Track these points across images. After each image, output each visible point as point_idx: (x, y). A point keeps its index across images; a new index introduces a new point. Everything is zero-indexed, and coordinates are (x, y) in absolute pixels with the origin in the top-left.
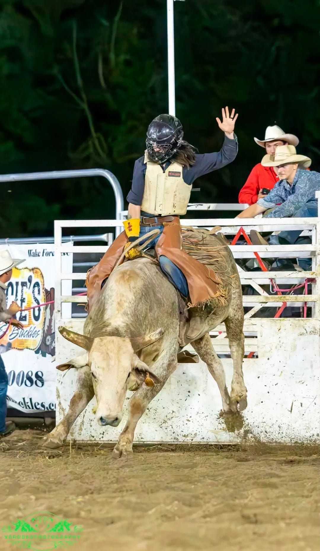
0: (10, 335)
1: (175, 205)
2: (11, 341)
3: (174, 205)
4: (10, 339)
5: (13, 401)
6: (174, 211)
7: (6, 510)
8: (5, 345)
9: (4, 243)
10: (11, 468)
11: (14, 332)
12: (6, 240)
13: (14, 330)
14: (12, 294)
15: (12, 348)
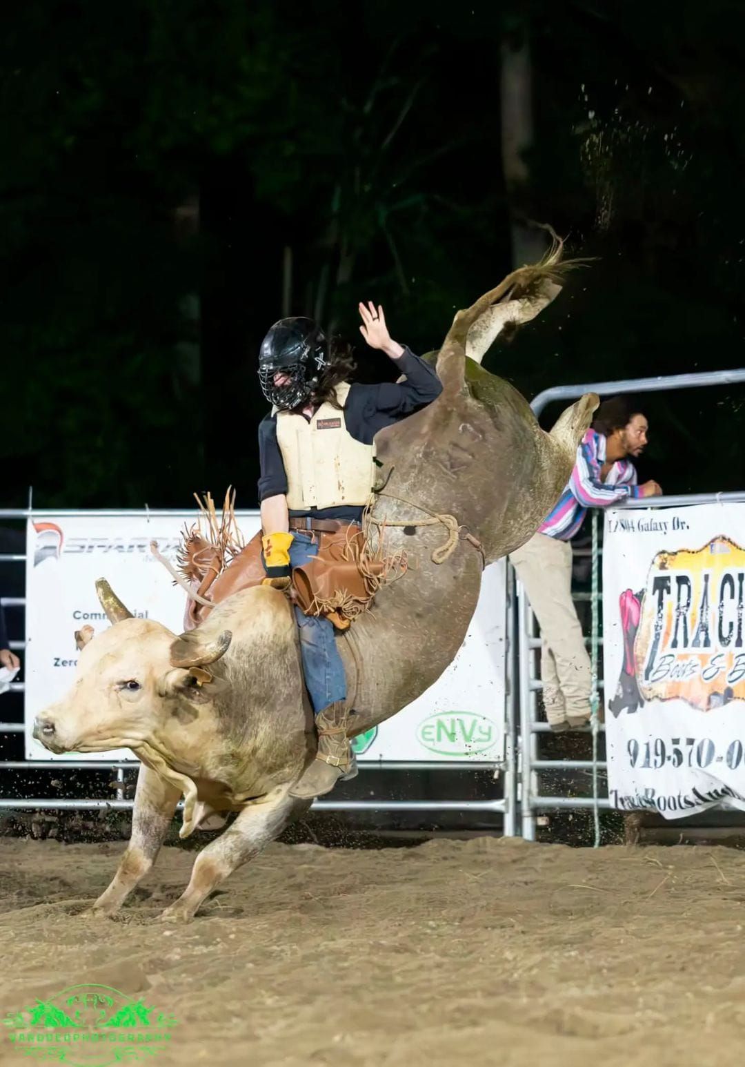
0: (731, 674)
1: (343, 485)
2: (731, 685)
3: (340, 486)
4: (730, 682)
5: (739, 798)
6: (343, 498)
7: (729, 1004)
8: (722, 692)
9: (714, 501)
10: (738, 923)
11: (738, 668)
12: (718, 496)
13: (737, 665)
14: (732, 596)
15: (735, 698)
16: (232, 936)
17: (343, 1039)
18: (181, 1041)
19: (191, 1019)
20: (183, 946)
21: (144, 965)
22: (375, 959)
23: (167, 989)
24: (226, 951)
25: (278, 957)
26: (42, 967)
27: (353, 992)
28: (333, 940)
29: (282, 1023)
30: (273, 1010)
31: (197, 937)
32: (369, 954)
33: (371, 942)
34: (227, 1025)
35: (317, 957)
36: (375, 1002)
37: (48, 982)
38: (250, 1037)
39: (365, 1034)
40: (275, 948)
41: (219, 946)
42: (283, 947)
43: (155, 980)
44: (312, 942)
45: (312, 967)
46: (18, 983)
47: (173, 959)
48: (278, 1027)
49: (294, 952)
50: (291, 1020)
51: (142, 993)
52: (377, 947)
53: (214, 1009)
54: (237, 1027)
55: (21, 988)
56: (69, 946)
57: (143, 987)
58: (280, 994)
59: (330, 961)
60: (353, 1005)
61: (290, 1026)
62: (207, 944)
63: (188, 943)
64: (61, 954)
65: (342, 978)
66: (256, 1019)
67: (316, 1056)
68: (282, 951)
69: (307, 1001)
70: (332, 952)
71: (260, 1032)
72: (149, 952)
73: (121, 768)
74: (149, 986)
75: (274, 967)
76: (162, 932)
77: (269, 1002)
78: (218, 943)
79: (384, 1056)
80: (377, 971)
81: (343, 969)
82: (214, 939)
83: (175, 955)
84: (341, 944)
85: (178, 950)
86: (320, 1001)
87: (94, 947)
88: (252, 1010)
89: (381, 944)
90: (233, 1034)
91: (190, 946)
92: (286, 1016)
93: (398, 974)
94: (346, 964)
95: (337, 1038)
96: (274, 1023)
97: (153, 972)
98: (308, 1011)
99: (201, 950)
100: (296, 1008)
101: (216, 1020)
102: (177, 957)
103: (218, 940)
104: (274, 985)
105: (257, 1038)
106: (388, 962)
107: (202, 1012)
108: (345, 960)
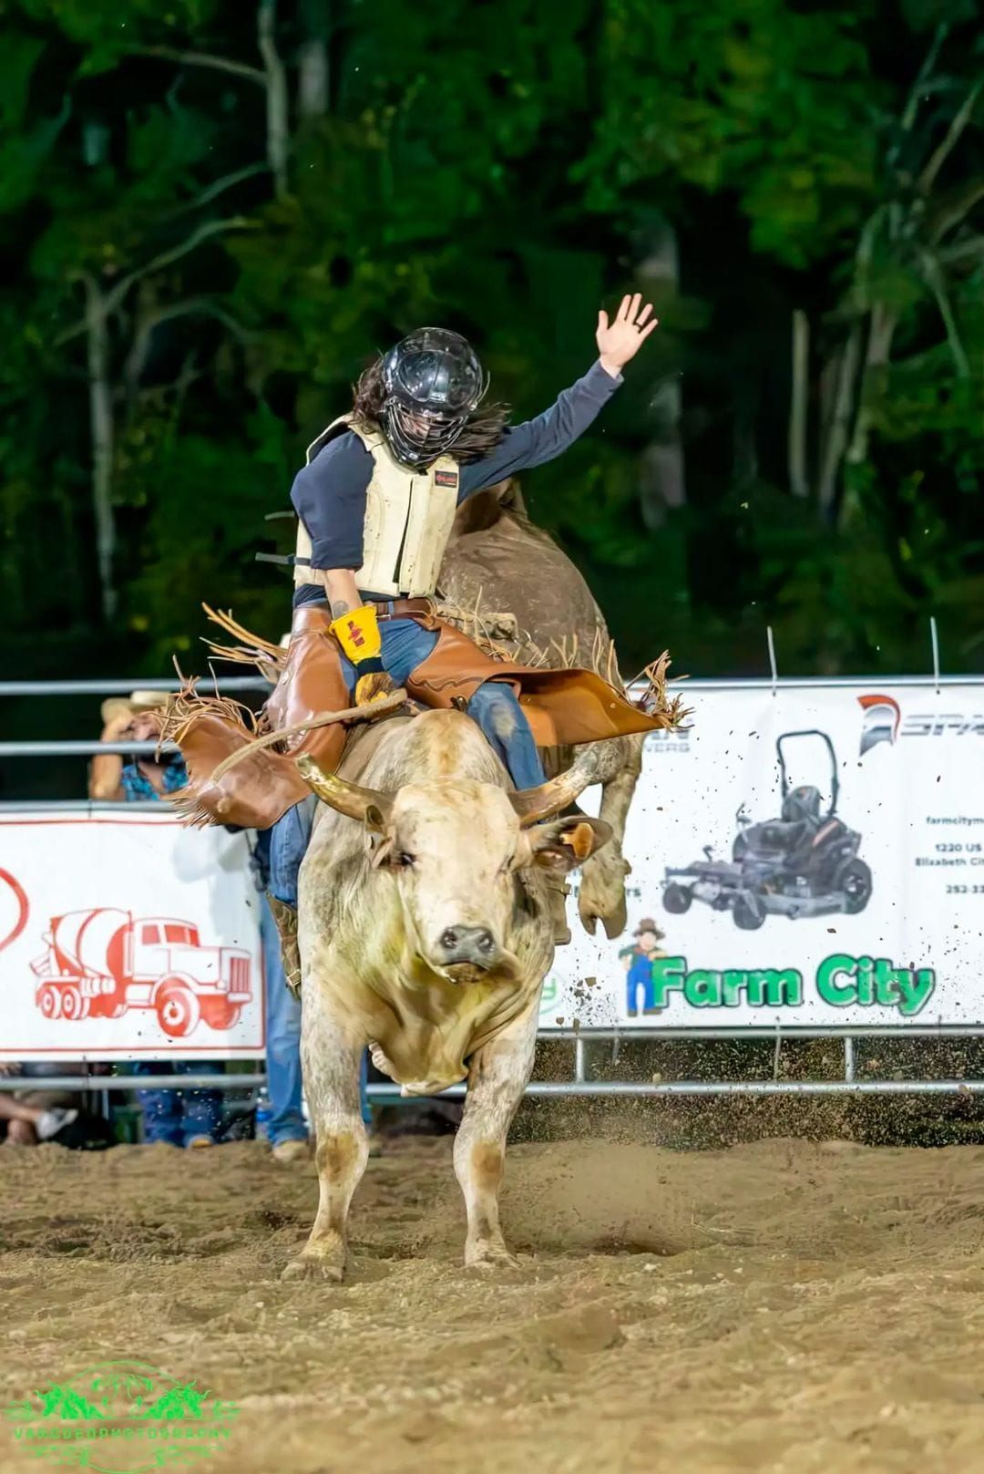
3: (433, 568)
16: (739, 1270)
17: (895, 1412)
18: (671, 1418)
19: (684, 1386)
20: (670, 1285)
21: (617, 1310)
22: (938, 1301)
23: (649, 1344)
24: (730, 1291)
25: (803, 1298)
26: (476, 1316)
27: (908, 1346)
28: (880, 1274)
29: (809, 1392)
30: (794, 1371)
31: (690, 1272)
32: (928, 1294)
33: (931, 1277)
34: (734, 1394)
35: (858, 1297)
36: (937, 1361)
37: (485, 1336)
38: (765, 1411)
39: (925, 1405)
40: (797, 1286)
41: (721, 1284)
42: (810, 1285)
43: (632, 1332)
44: (849, 1278)
45: (851, 1312)
46: (444, 1338)
47: (658, 1303)
48: (804, 1397)
49: (826, 1292)
50: (822, 1387)
51: (615, 1350)
52: (940, 1282)
53: (713, 1373)
54: (747, 1397)
55: (446, 1344)
56: (514, 1286)
57: (617, 1341)
58: (806, 1350)
59: (875, 1304)
60: (908, 1367)
61: (822, 1395)
62: (703, 1280)
63: (677, 1280)
64: (501, 1297)
65: (889, 1326)
66: (773, 1385)
67: (856, 1436)
68: (807, 1290)
69: (845, 1360)
70: (877, 1291)
71: (779, 1404)
72: (623, 1294)
73: (581, 1038)
74: (625, 1339)
75: (798, 1313)
76: (643, 1265)
77: (791, 1361)
78: (719, 1280)
79: (952, 1435)
80: (940, 1318)
81: (896, 1314)
82: (714, 1274)
83: (660, 1297)
84: (888, 1280)
85: (664, 1290)
86: (862, 1360)
87: (549, 1287)
88: (766, 1373)
89: (944, 1279)
90: (742, 1405)
91: (681, 1285)
92: (815, 1381)
93: (969, 1322)
94: (897, 1308)
95: (886, 1411)
96: (797, 1391)
97: (631, 1322)
98: (845, 1373)
99: (695, 1289)
100: (830, 1370)
101: (719, 1387)
102: (664, 1300)
103: (720, 1275)
104: (798, 1337)
105: (777, 1413)
106: (955, 1305)
107: (695, 1377)
108: (897, 1302)
